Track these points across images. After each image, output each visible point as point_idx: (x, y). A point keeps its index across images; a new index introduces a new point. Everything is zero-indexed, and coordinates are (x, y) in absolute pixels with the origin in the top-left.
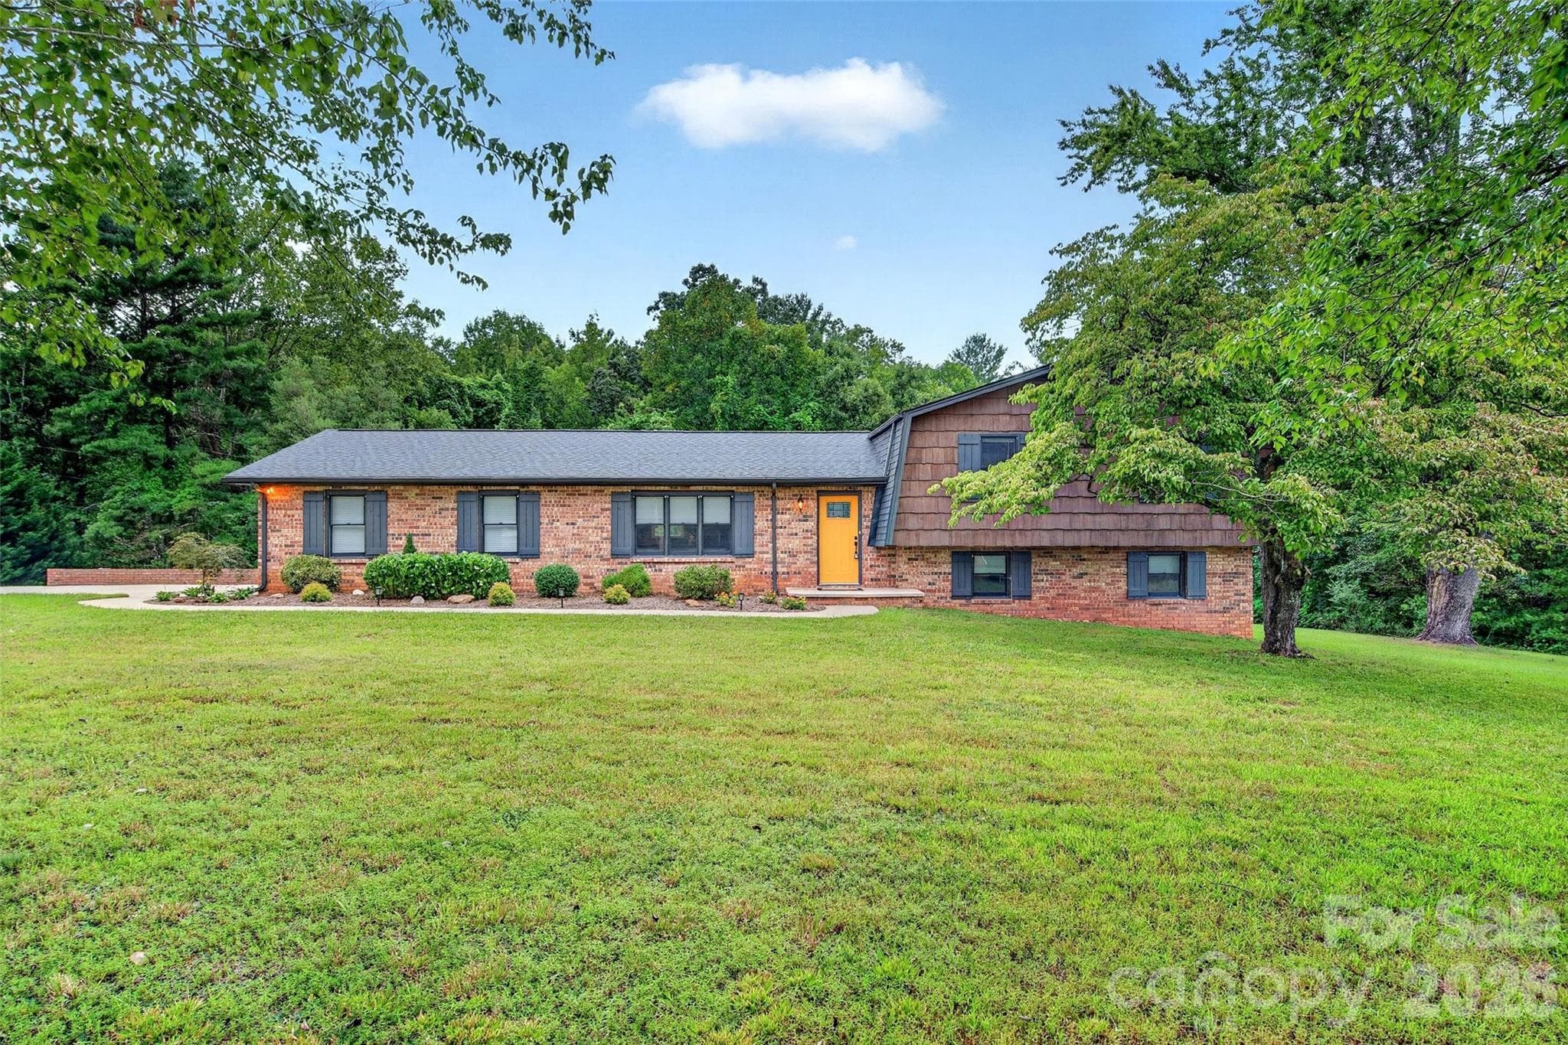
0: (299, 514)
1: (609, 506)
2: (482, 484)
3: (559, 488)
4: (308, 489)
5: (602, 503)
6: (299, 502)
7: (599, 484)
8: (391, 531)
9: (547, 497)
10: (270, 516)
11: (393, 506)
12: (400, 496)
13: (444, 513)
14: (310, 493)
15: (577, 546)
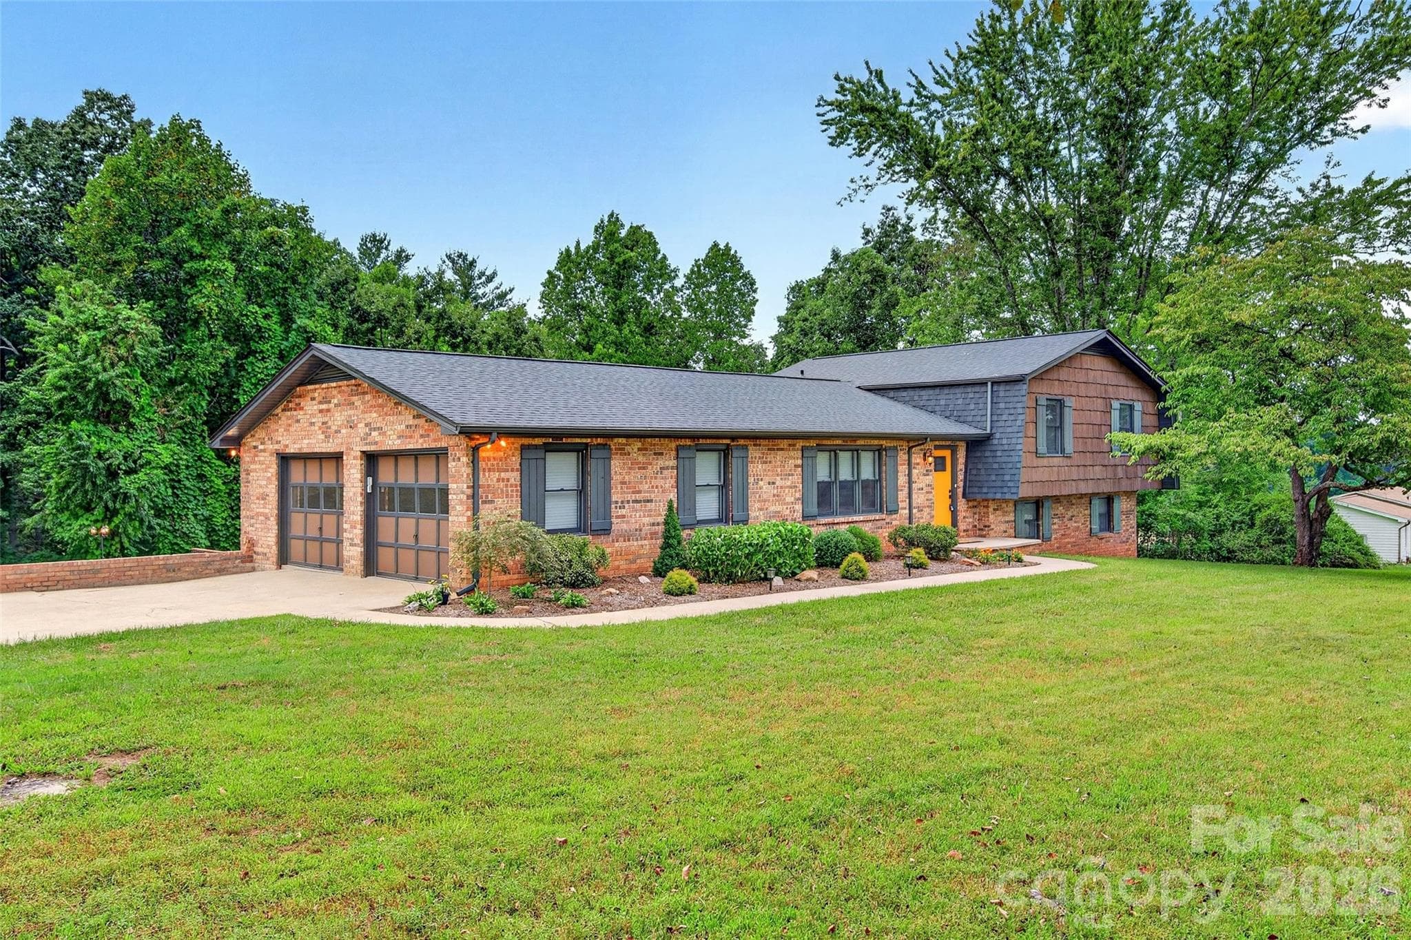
0: (514, 477)
1: (799, 462)
2: (698, 437)
3: (763, 442)
4: (526, 441)
5: (794, 459)
6: (515, 460)
7: (793, 437)
8: (614, 498)
9: (754, 452)
10: (482, 481)
11: (616, 464)
12: (621, 451)
13: (665, 472)
14: (529, 447)
15: (778, 508)
